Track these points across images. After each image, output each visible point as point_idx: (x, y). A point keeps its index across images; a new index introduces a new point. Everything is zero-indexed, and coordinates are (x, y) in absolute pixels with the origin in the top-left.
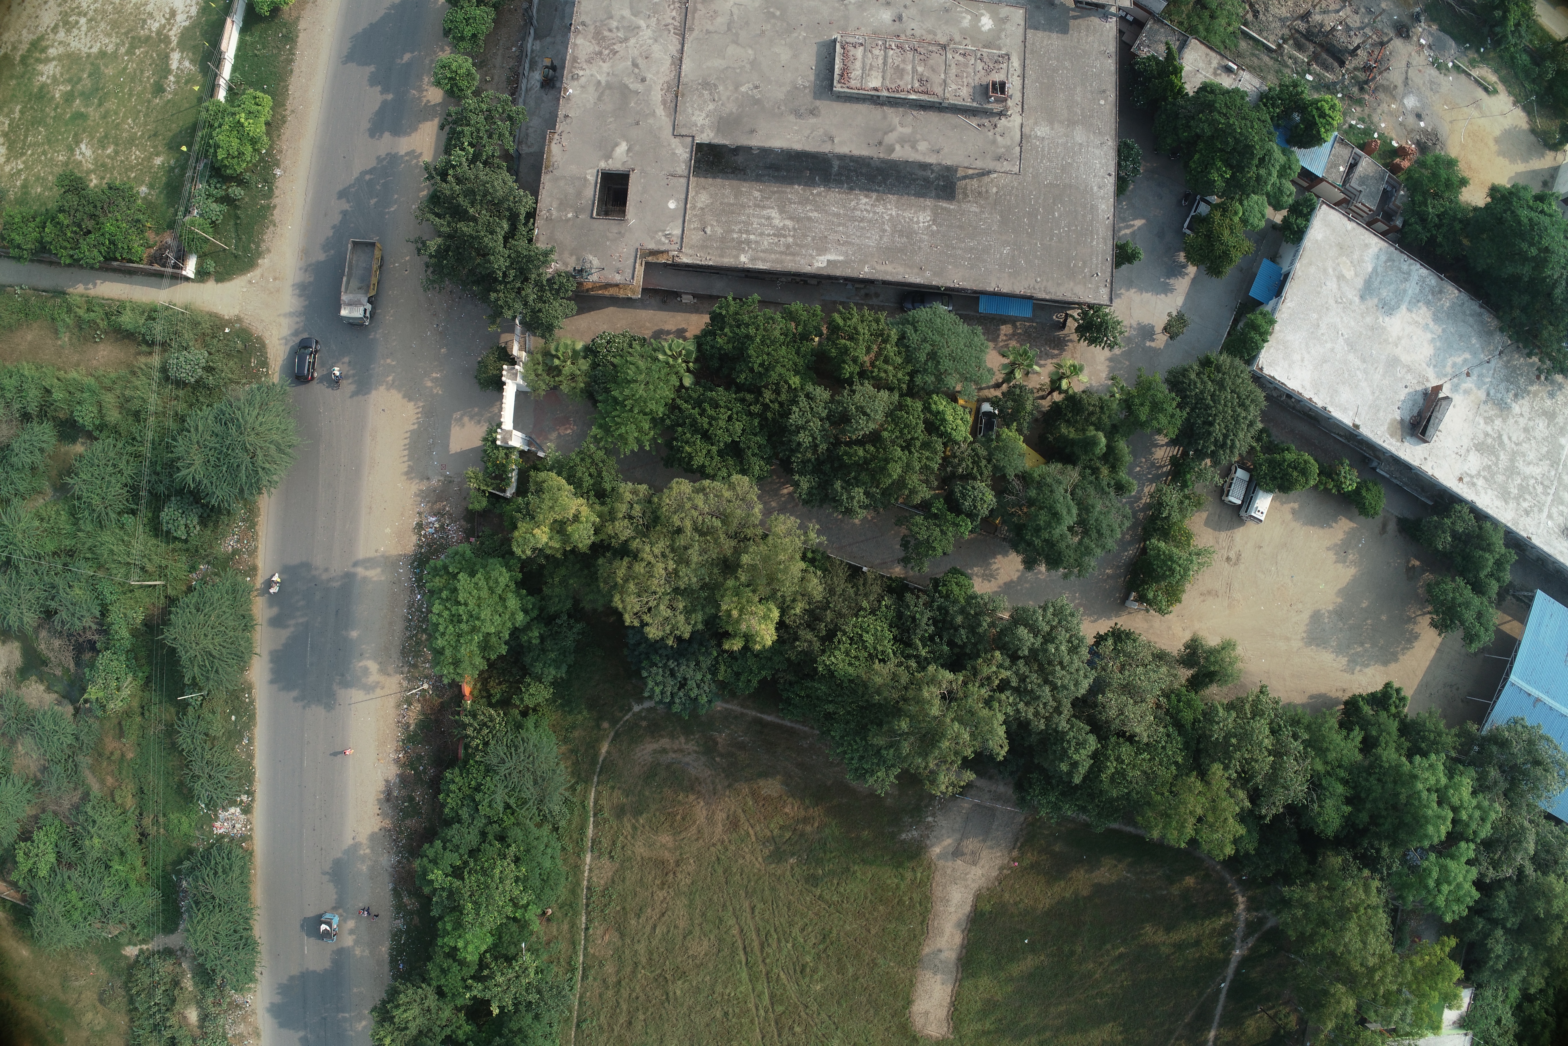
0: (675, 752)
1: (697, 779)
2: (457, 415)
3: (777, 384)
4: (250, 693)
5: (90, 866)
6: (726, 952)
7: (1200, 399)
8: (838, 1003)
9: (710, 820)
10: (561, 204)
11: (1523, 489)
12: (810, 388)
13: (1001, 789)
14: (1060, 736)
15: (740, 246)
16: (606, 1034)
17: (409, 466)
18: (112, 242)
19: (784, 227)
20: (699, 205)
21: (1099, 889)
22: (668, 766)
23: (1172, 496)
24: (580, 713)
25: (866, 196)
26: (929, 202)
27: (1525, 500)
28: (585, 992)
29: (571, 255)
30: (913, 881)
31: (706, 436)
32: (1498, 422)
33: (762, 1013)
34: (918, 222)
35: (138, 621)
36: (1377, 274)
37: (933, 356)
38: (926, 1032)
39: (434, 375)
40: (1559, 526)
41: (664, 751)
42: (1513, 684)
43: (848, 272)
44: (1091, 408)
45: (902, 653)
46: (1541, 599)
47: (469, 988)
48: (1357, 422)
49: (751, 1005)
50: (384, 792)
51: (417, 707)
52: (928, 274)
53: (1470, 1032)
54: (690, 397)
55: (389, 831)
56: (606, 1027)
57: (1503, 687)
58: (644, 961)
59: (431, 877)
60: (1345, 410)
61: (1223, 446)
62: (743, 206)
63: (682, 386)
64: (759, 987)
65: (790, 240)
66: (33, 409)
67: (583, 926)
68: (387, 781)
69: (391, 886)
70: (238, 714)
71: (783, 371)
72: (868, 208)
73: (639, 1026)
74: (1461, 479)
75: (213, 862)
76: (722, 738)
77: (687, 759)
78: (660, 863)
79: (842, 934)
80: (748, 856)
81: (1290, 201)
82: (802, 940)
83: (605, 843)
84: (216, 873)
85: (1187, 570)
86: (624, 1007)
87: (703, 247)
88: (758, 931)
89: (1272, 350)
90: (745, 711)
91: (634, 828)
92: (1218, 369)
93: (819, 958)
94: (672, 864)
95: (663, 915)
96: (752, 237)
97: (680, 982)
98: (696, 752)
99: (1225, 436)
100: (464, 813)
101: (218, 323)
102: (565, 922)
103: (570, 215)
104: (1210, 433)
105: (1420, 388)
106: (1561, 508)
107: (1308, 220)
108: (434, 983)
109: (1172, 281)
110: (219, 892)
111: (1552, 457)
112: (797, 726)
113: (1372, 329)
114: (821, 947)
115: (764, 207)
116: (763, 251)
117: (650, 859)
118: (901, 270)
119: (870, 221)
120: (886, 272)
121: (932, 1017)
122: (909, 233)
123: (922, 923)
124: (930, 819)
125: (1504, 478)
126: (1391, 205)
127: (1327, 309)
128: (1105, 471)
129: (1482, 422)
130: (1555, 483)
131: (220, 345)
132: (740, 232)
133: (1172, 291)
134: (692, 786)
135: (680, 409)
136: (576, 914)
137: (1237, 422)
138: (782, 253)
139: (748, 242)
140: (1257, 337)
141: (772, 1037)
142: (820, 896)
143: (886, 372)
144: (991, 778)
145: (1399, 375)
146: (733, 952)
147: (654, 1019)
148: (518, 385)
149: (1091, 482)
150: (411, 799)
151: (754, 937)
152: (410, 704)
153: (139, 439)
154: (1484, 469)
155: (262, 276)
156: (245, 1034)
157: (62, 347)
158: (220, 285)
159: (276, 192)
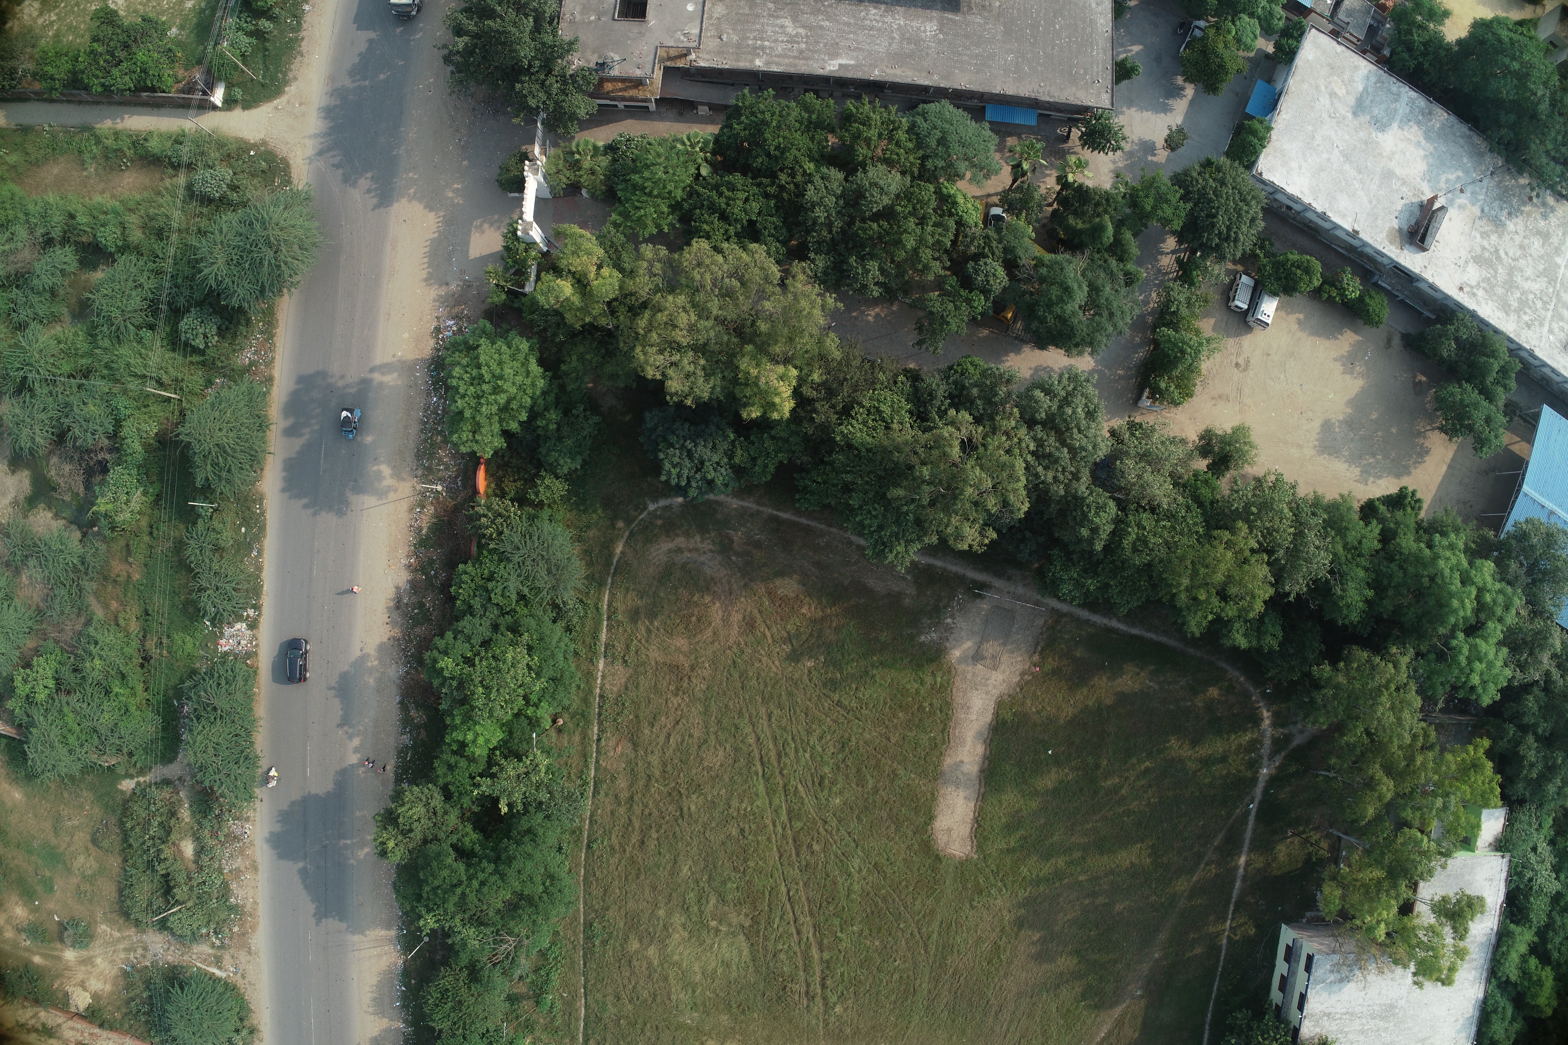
0: (690, 551)
1: (712, 578)
2: (477, 222)
3: (792, 169)
4: (261, 504)
5: (89, 691)
6: (742, 762)
7: (1202, 194)
8: (859, 818)
9: (726, 621)
10: (584, 8)
11: (1523, 303)
12: (824, 170)
13: (1020, 590)
14: (1079, 501)
15: (755, 51)
16: (617, 855)
17: (429, 273)
18: (144, 71)
19: (797, 35)
20: (716, 15)
21: (1122, 698)
22: (684, 566)
23: (1180, 293)
24: (595, 512)
25: (875, 8)
26: (935, 14)
27: (1525, 313)
28: (596, 810)
29: (594, 53)
30: (933, 687)
31: (724, 217)
32: (1494, 237)
33: (779, 829)
34: (925, 31)
35: (152, 434)
36: (1368, 94)
37: (942, 141)
38: (949, 851)
39: (456, 186)
40: (1561, 341)
41: (679, 550)
42: (1526, 495)
43: (859, 75)
44: (1097, 198)
45: (919, 427)
46: (1548, 415)
47: (477, 786)
48: (1357, 228)
49: (768, 822)
50: (394, 600)
51: (430, 510)
52: (936, 77)
53: (1508, 855)
54: (709, 184)
55: (399, 640)
56: (617, 847)
57: (1516, 498)
58: (657, 773)
59: (441, 664)
60: (1344, 216)
61: (1227, 239)
62: (758, 16)
63: (699, 175)
64: (776, 802)
65: (803, 46)
66: (56, 233)
67: (595, 737)
68: (397, 588)
69: (398, 699)
70: (249, 527)
71: (798, 154)
72: (878, 18)
73: (652, 844)
74: (1461, 289)
75: (216, 675)
76: (738, 536)
77: (702, 559)
78: (675, 668)
79: (861, 742)
80: (764, 659)
81: (1281, 24)
82: (820, 749)
83: (619, 647)
84: (219, 684)
85: (1197, 352)
86: (637, 824)
87: (720, 53)
88: (775, 739)
89: (1270, 157)
90: (761, 509)
91: (649, 631)
92: (1219, 169)
93: (838, 768)
94: (688, 669)
95: (677, 723)
96: (766, 43)
97: (694, 797)
98: (711, 551)
99: (1229, 228)
100: (476, 603)
101: (243, 147)
102: (577, 733)
103: (592, 18)
104: (1213, 225)
105: (1415, 200)
106: (1561, 324)
107: (1299, 42)
108: (441, 782)
109: (1170, 102)
110: (222, 703)
111: (1549, 274)
112: (813, 524)
113: (1366, 143)
114: (840, 756)
115: (777, 17)
116: (776, 56)
117: (665, 664)
118: (910, 73)
119: (879, 30)
120: (895, 75)
121: (954, 835)
122: (916, 40)
123: (942, 732)
124: (949, 620)
125: (1503, 291)
126: (1378, 38)
127: (1322, 122)
128: (1113, 263)
129: (1478, 236)
130: (1554, 300)
131: (245, 166)
132: (755, 39)
133: (1171, 110)
134: (707, 586)
135: (699, 195)
136: (588, 722)
137: (1240, 216)
138: (795, 57)
139: (763, 48)
140: (1256, 141)
141: (790, 856)
142: (839, 701)
143: (898, 155)
144: (1009, 579)
145: (1395, 187)
146: (750, 763)
147: (667, 837)
148: (539, 183)
149: (1100, 266)
150: (421, 605)
151: (771, 746)
152: (423, 507)
153: (161, 255)
154: (1483, 281)
155: (288, 102)
156: (243, 868)
157: (88, 177)
158: (246, 112)
159: (305, 26)
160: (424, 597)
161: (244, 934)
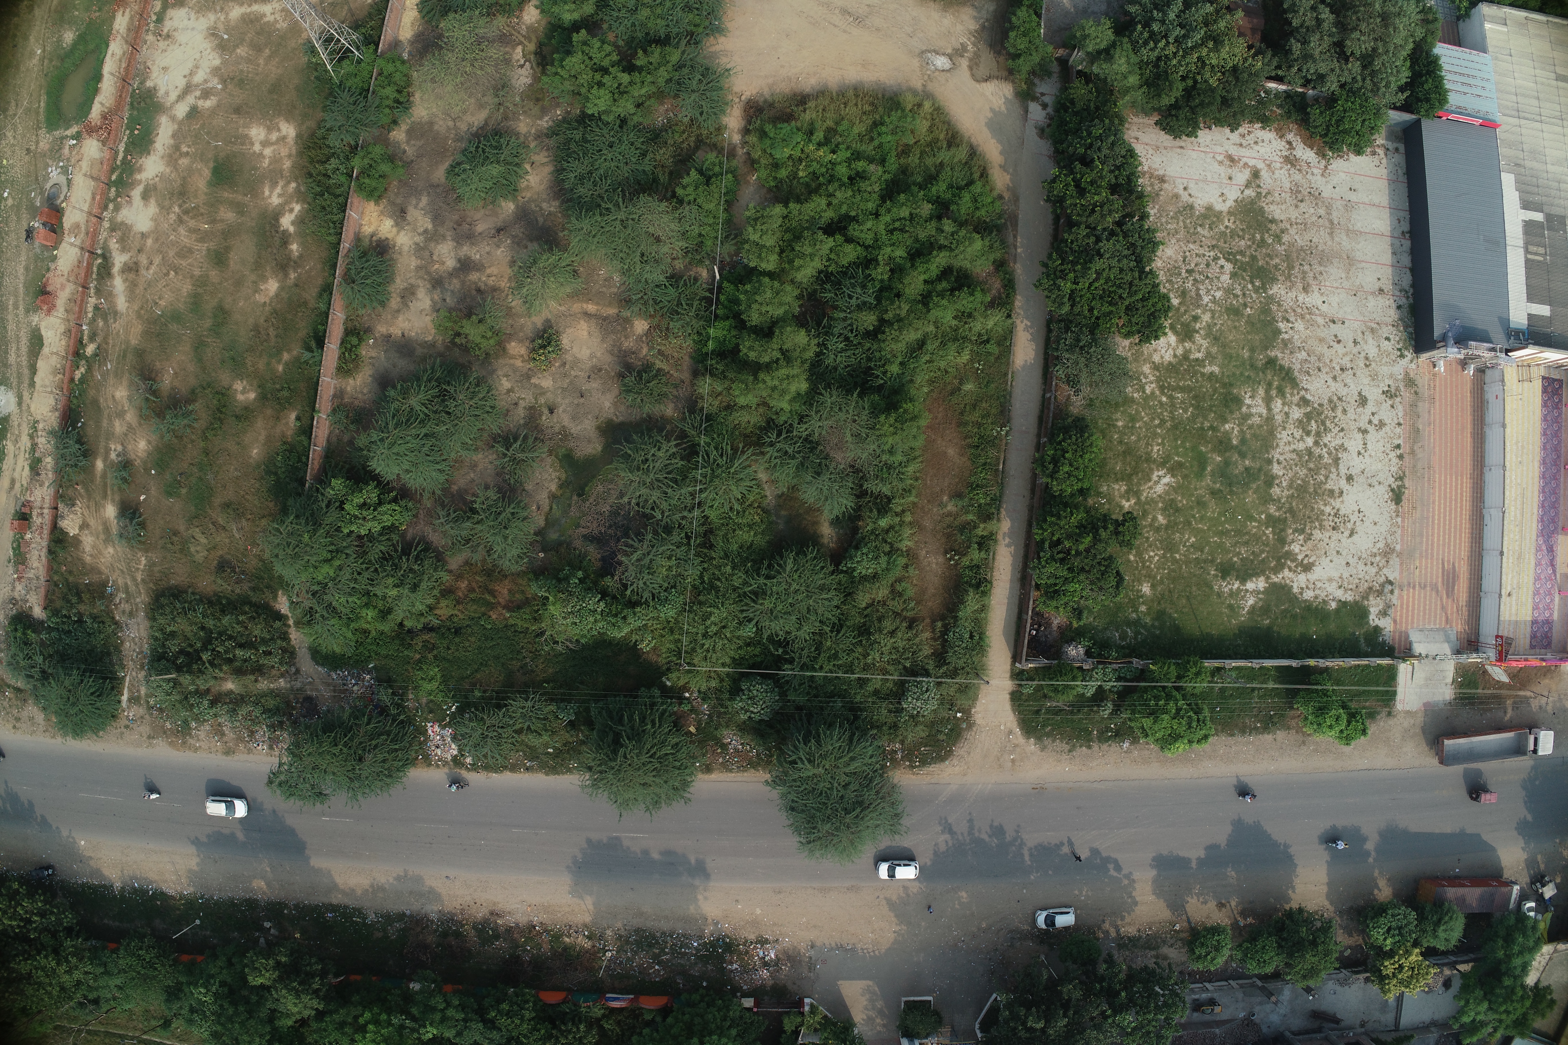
2: (875, 987)
35: (641, 647)
50: (499, 910)
51: (588, 944)
55: (462, 914)
68: (510, 913)
69: (408, 912)
70: (555, 756)
101: (967, 707)
150: (497, 936)
155: (1016, 746)
156: (225, 739)
157: (942, 505)
158: (1008, 696)
159: (1105, 747)
160: (505, 940)
161: (165, 733)
